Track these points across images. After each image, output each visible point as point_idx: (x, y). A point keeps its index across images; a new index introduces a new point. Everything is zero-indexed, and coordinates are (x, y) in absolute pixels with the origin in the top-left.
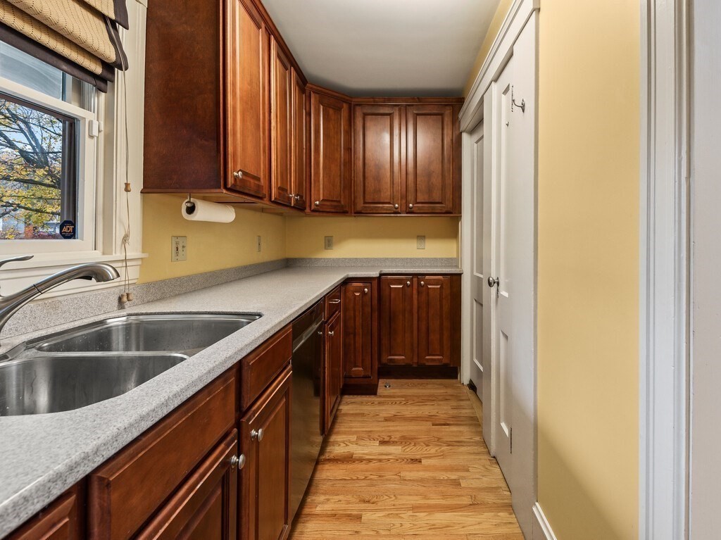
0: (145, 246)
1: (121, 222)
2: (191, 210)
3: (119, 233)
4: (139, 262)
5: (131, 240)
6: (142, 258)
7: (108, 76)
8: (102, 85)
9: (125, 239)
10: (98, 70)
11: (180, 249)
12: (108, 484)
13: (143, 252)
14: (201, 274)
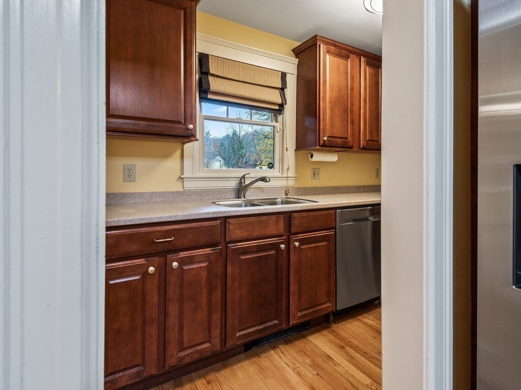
0: (297, 171)
1: (286, 162)
2: (312, 156)
3: (286, 167)
4: (294, 179)
5: (290, 169)
6: (296, 177)
7: (281, 109)
8: (280, 112)
9: (288, 169)
10: (277, 108)
11: (316, 174)
12: (229, 223)
13: (296, 174)
14: (329, 187)
